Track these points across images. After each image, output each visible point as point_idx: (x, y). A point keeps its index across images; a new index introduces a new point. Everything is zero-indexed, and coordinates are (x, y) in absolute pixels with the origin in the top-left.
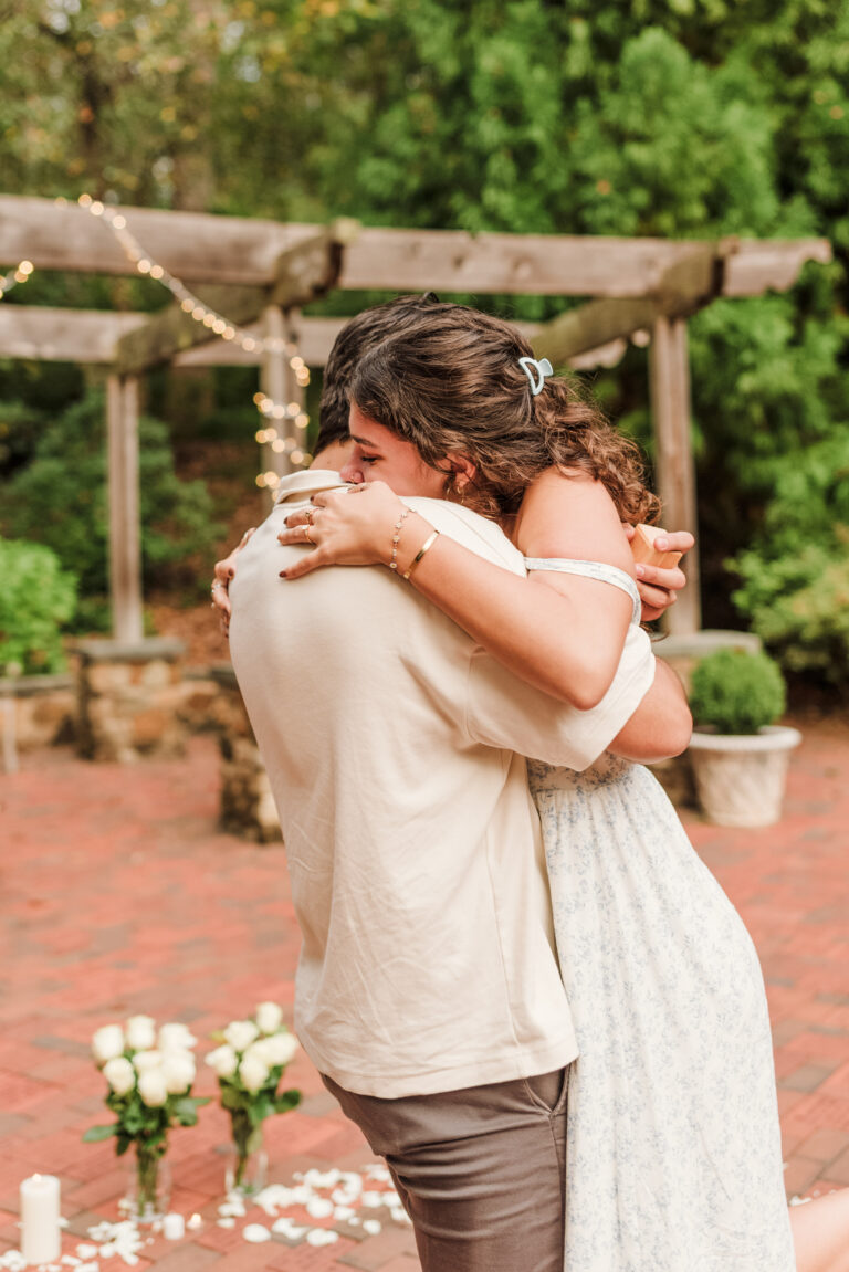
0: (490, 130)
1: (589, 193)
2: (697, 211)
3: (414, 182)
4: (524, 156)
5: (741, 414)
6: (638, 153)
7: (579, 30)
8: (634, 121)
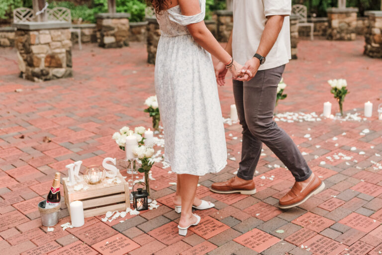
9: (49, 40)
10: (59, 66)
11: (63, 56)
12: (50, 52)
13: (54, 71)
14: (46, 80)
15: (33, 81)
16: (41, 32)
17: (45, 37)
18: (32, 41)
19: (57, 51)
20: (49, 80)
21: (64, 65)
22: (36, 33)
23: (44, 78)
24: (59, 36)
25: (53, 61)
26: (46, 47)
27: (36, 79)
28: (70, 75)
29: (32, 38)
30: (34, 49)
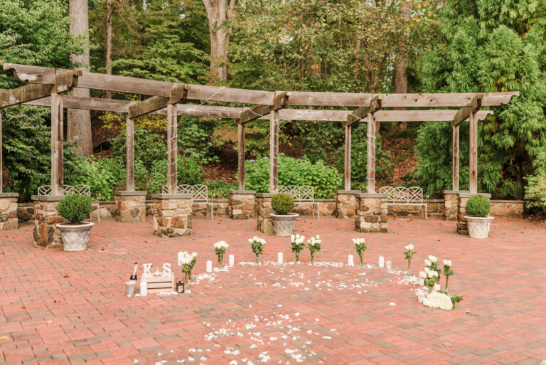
0: (455, 55)
1: (480, 72)
2: (512, 76)
3: (438, 69)
4: (464, 62)
5: (525, 135)
6: (495, 61)
7: (483, 25)
8: (494, 52)
9: (176, 207)
10: (182, 227)
11: (185, 220)
12: (175, 216)
13: (177, 230)
14: (170, 237)
15: (161, 237)
16: (170, 200)
17: (172, 204)
18: (163, 207)
19: (181, 215)
20: (173, 236)
21: (186, 226)
22: (166, 201)
23: (169, 235)
24: (183, 204)
25: (177, 222)
26: (173, 212)
27: (163, 235)
28: (189, 234)
29: (163, 204)
30: (164, 213)
